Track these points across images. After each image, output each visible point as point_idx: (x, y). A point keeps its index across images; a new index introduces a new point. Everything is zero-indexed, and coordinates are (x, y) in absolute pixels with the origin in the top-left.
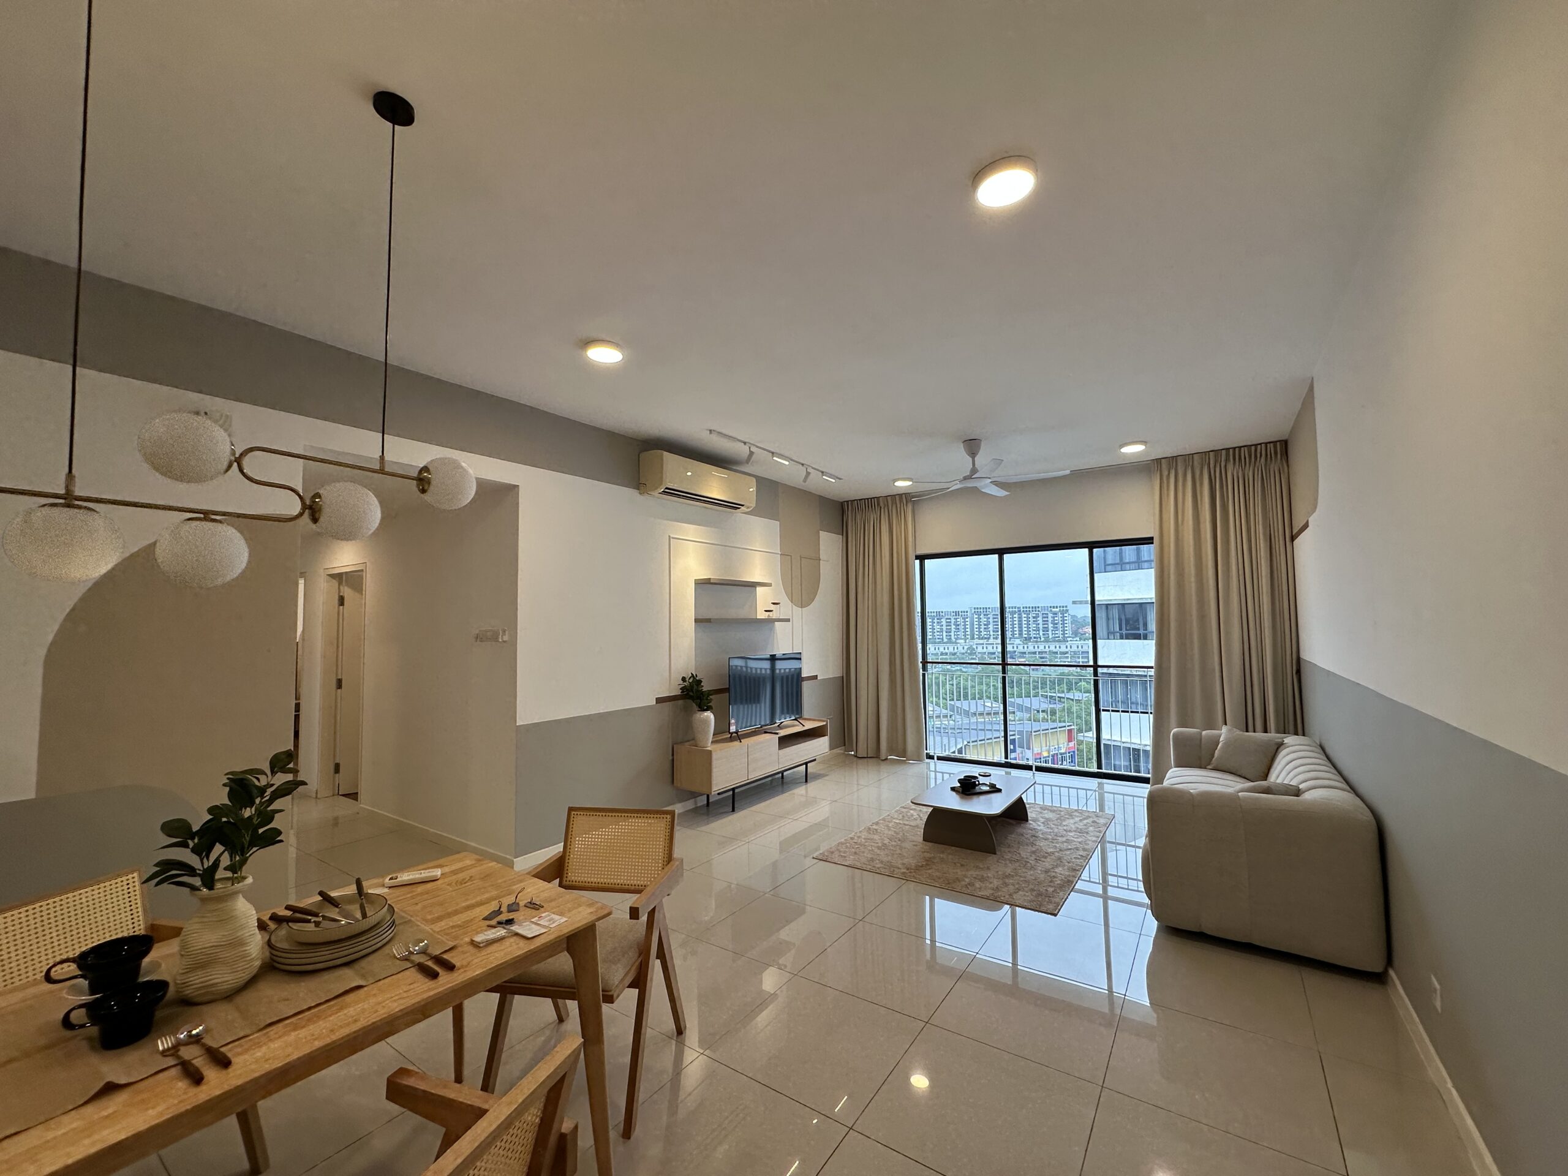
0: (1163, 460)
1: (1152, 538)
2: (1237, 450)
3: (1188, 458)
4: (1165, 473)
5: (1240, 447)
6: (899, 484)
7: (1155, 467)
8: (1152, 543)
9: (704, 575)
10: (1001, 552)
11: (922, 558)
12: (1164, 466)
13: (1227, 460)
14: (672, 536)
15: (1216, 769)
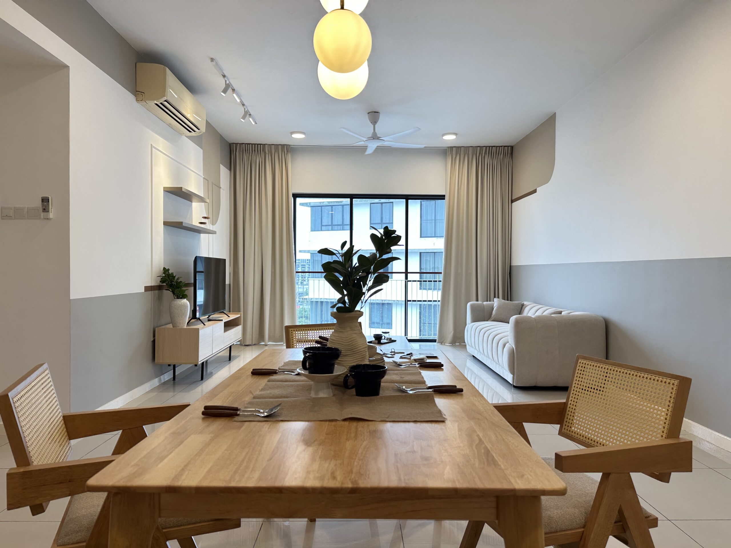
0: (454, 148)
1: (444, 196)
2: (491, 147)
3: (467, 149)
4: (454, 156)
5: (492, 147)
6: (295, 136)
7: (449, 152)
8: (444, 199)
9: (169, 184)
10: (352, 197)
11: (296, 196)
12: (454, 152)
13: (485, 153)
14: (153, 145)
15: (494, 320)
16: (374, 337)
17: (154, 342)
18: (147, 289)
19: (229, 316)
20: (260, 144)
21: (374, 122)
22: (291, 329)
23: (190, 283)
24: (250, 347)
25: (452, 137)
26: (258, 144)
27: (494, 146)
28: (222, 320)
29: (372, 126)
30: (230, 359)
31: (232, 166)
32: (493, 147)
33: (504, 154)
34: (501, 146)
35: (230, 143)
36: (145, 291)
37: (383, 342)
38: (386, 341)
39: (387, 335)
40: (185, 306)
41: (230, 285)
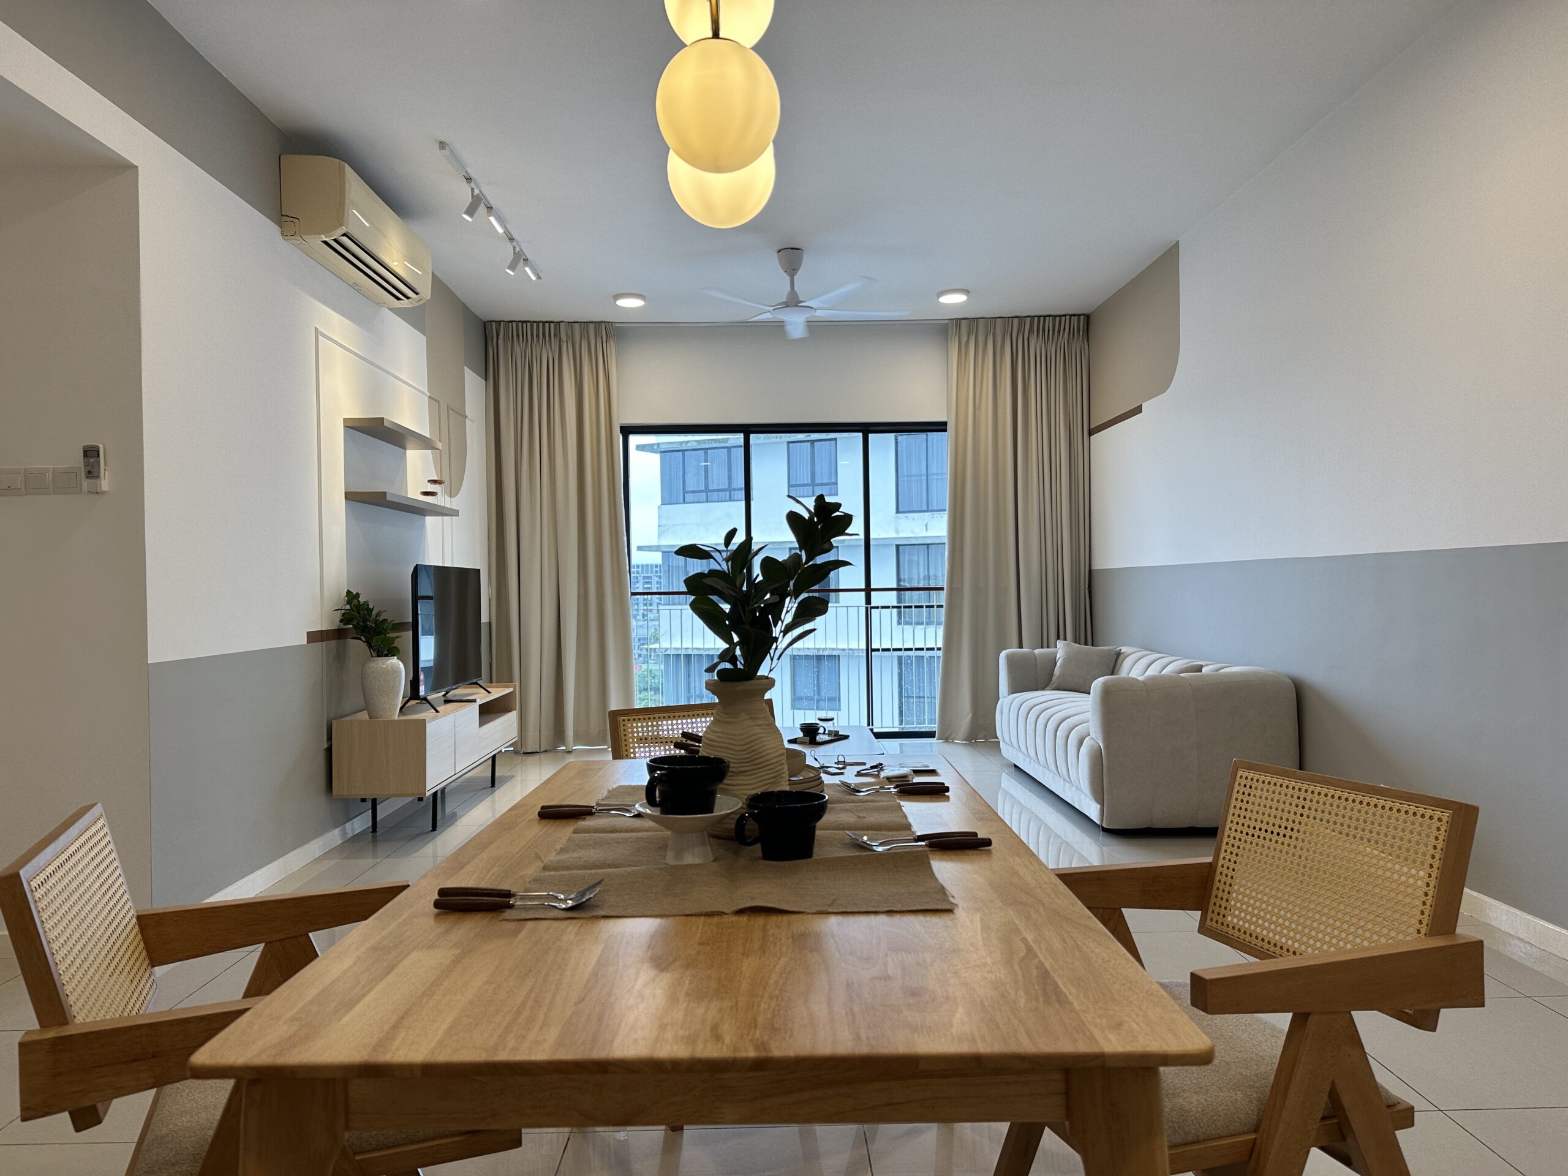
0: (963, 321)
1: (945, 424)
2: (1042, 318)
3: (991, 321)
4: (964, 339)
5: (1045, 317)
6: (624, 303)
7: (953, 331)
8: (945, 430)
9: (356, 413)
10: (747, 430)
12: (964, 331)
13: (1031, 330)
14: (320, 329)
15: (1058, 688)
16: (802, 729)
17: (329, 751)
18: (313, 637)
19: (489, 692)
20: (550, 322)
21: (792, 269)
22: (621, 718)
23: (405, 621)
24: (537, 757)
25: (959, 298)
26: (544, 323)
27: (1049, 316)
28: (474, 701)
29: (789, 278)
30: (493, 784)
31: (489, 369)
32: (1047, 318)
33: (1072, 332)
34: (1065, 316)
35: (485, 319)
36: (307, 643)
37: (821, 741)
38: (826, 738)
39: (829, 726)
40: (395, 672)
41: (490, 623)
